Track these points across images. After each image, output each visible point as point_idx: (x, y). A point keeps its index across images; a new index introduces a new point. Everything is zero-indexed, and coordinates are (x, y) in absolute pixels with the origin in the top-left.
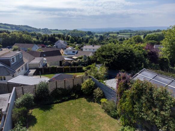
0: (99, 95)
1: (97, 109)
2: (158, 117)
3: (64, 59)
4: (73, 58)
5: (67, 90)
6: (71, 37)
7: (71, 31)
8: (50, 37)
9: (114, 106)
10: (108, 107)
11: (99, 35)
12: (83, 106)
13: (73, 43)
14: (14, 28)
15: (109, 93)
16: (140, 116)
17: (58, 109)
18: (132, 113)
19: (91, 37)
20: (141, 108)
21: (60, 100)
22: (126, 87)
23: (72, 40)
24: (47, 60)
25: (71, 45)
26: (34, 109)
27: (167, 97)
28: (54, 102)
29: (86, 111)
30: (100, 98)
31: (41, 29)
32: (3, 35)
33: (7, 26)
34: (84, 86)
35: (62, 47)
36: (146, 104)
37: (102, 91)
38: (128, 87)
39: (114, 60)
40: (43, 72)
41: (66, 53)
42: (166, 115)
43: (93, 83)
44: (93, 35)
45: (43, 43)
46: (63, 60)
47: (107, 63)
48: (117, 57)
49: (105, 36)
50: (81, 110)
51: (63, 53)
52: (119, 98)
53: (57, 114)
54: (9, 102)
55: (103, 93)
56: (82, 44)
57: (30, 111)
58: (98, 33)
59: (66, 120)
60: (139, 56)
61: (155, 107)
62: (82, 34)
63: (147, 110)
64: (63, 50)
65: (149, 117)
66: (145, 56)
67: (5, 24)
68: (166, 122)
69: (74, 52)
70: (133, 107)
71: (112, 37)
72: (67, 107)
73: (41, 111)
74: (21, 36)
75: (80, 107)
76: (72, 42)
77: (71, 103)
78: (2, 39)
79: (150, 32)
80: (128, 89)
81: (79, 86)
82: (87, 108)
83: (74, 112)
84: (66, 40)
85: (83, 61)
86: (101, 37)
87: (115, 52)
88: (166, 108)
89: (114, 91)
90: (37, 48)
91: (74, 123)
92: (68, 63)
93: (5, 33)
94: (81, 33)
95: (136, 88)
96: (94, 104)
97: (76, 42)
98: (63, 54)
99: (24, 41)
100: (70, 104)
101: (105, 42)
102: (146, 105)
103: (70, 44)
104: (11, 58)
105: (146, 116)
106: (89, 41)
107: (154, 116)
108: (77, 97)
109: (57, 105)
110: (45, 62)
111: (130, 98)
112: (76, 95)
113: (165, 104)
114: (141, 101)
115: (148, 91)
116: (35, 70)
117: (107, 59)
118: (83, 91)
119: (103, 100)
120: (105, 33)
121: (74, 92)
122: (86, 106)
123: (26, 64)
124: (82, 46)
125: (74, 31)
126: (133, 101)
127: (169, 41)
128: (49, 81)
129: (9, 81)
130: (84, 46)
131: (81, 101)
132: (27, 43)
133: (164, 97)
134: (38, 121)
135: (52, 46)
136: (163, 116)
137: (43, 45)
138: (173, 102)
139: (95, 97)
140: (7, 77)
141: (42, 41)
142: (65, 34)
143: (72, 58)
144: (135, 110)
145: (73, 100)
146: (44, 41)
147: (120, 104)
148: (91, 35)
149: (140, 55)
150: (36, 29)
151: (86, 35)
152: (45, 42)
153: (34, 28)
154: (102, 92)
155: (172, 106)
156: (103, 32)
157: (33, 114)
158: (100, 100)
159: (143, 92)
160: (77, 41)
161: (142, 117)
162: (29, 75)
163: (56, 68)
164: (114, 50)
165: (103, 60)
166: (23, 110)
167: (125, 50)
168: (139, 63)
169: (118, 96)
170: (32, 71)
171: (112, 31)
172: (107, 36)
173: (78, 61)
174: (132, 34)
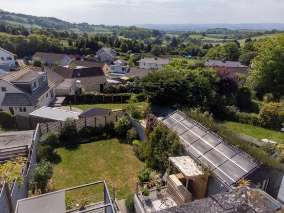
0: (132, 136)
1: (127, 151)
3: (107, 82)
4: (121, 78)
5: (98, 129)
10: (138, 149)
11: (171, 36)
12: (113, 148)
13: (126, 52)
14: (33, 21)
17: (85, 149)
19: (157, 41)
20: (158, 150)
21: (88, 140)
23: (124, 46)
24: (82, 83)
25: (122, 55)
28: (82, 141)
29: (115, 153)
31: (77, 23)
32: (18, 38)
33: (22, 18)
34: (117, 125)
35: (108, 59)
40: (75, 101)
41: (112, 71)
43: (127, 122)
44: (161, 36)
45: (78, 52)
46: (105, 84)
49: (181, 39)
50: (110, 151)
51: (107, 69)
54: (34, 139)
56: (140, 55)
57: (55, 150)
58: (171, 34)
59: (91, 160)
62: (143, 34)
64: (109, 65)
67: (19, 15)
69: (124, 69)
71: (192, 40)
72: (95, 148)
73: (67, 151)
74: (44, 40)
75: (109, 148)
76: (125, 50)
77: (101, 143)
78: (16, 44)
81: (112, 125)
82: (117, 149)
83: (101, 153)
84: (115, 47)
85: (135, 86)
86: (174, 40)
87: (161, 83)
90: (68, 61)
91: (99, 164)
92: (113, 88)
93: (21, 35)
94: (141, 32)
97: (131, 51)
98: (108, 72)
99: (50, 49)
100: (99, 144)
101: (179, 50)
103: (121, 53)
106: (153, 49)
108: (108, 138)
110: (79, 85)
112: (107, 136)
116: (65, 98)
117: (150, 93)
118: (116, 131)
119: (136, 142)
120: (182, 34)
121: (105, 131)
123: (52, 89)
124: (139, 59)
125: (131, 28)
128: (80, 117)
129: (30, 114)
130: (142, 59)
132: (54, 53)
134: (63, 160)
135: (92, 56)
137: (78, 56)
139: (129, 138)
140: (27, 108)
141: (77, 48)
143: (119, 80)
146: (80, 48)
148: (158, 36)
150: (69, 25)
151: (150, 37)
152: (81, 50)
153: (65, 22)
154: (136, 133)
156: (179, 32)
157: (58, 153)
158: (132, 141)
160: (132, 49)
162: (55, 105)
163: (93, 96)
166: (48, 148)
170: (61, 100)
171: (193, 31)
172: (185, 39)
173: (127, 85)
174: (228, 36)
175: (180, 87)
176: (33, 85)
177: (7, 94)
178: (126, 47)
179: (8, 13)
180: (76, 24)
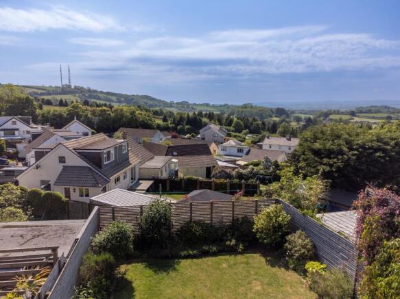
0: (300, 250)
1: (294, 289)
3: (217, 164)
4: (237, 163)
5: (217, 229)
6: (235, 119)
7: (238, 107)
8: (190, 117)
9: (346, 286)
10: (327, 286)
11: (303, 116)
12: (254, 275)
13: (240, 132)
14: (123, 99)
15: (332, 247)
17: (189, 272)
19: (282, 121)
21: (196, 252)
22: (391, 229)
23: (238, 125)
24: (179, 164)
25: (235, 136)
26: (133, 265)
28: (183, 253)
29: (264, 289)
30: (303, 259)
31: (175, 102)
32: (101, 110)
33: (110, 97)
34: (260, 222)
35: (215, 139)
37: (312, 241)
38: (396, 230)
39: (347, 163)
40: (168, 188)
41: (222, 153)
43: (284, 217)
44: (288, 116)
45: (174, 129)
46: (214, 167)
47: (327, 169)
48: (356, 154)
49: (318, 119)
50: (249, 283)
51: (215, 151)
52: (366, 262)
53: (184, 285)
54: (79, 236)
55: (314, 246)
56: (260, 136)
57: (123, 268)
58: (302, 113)
62: (263, 113)
64: (217, 145)
67: (108, 93)
69: (240, 150)
71: (336, 120)
72: (212, 271)
73: (149, 272)
74: (133, 113)
75: (247, 277)
76: (238, 130)
77: (224, 261)
78: (97, 118)
80: (397, 237)
82: (266, 280)
83: (230, 287)
84: (226, 126)
85: (262, 172)
86: (309, 120)
87: (349, 143)
89: (347, 244)
90: (161, 139)
92: (226, 173)
93: (104, 108)
94: (260, 111)
96: (287, 272)
97: (247, 130)
98: (216, 154)
99: (139, 125)
100: (219, 264)
103: (233, 134)
104: (105, 151)
106: (280, 130)
108: (240, 250)
109: (189, 261)
110: (176, 166)
112: (237, 245)
116: (152, 182)
117: (325, 160)
118: (258, 235)
119: (312, 266)
120: (319, 114)
121: (233, 235)
122: (262, 276)
123: (135, 167)
124: (261, 140)
125: (245, 106)
130: (266, 139)
131: (251, 261)
132: (142, 128)
134: (137, 295)
135: (193, 136)
137: (174, 133)
139: (291, 256)
140: (91, 190)
141: (173, 125)
142: (223, 113)
143: (235, 164)
145: (231, 255)
146: (178, 125)
147: (370, 280)
148: (284, 116)
150: (165, 104)
151: (272, 117)
152: (179, 127)
153: (160, 100)
154: (310, 244)
156: (313, 111)
158: (304, 265)
160: (249, 128)
162: (136, 191)
163: (196, 181)
164: (347, 137)
165: (316, 162)
166: (107, 260)
167: (379, 140)
169: (360, 257)
170: (146, 184)
171: (336, 109)
172: (324, 119)
173: (249, 170)
174: (392, 116)
175: (391, 151)
176: (105, 156)
177: (65, 168)
178: (241, 125)
179: (95, 91)
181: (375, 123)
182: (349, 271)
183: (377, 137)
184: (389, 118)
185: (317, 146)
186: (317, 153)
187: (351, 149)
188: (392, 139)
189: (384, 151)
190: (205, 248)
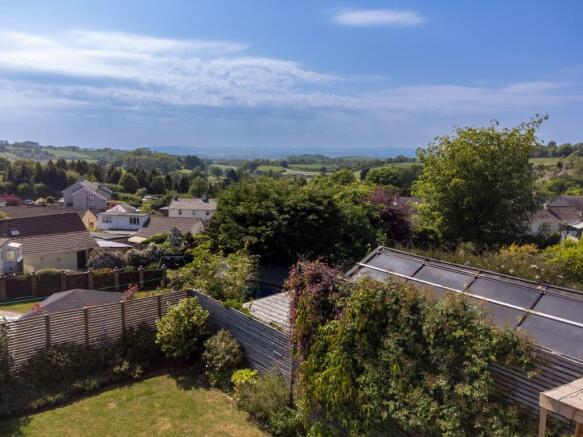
0: (223, 357)
1: (218, 413)
2: (449, 407)
3: (97, 245)
4: (130, 240)
5: (98, 351)
6: (124, 172)
7: (128, 153)
8: (43, 169)
9: (281, 392)
10: (260, 398)
11: (223, 168)
12: (160, 409)
13: (133, 192)
15: (264, 345)
16: (385, 415)
18: (351, 406)
19: (196, 175)
20: (383, 384)
22: (326, 310)
23: (128, 181)
24: (24, 250)
25: (125, 199)
27: (471, 329)
28: (34, 405)
29: (176, 427)
30: (230, 368)
31: (11, 142)
34: (165, 328)
35: (92, 204)
36: (401, 364)
37: (239, 342)
38: (330, 311)
39: (277, 230)
40: (3, 296)
41: (105, 226)
42: (476, 394)
43: (200, 315)
44: (203, 168)
45: (12, 190)
46: (91, 249)
47: (255, 240)
48: (287, 219)
49: (244, 172)
50: (153, 423)
51: (92, 223)
52: (302, 357)
55: (242, 348)
56: (165, 197)
58: (221, 164)
60: (355, 222)
61: (434, 371)
62: (166, 163)
63: (405, 390)
64: (95, 214)
65: (415, 414)
66: (374, 222)
68: (478, 425)
69: (134, 221)
70: (356, 385)
71: (266, 173)
72: (91, 420)
75: (149, 414)
76: (130, 187)
77: (111, 400)
79: (379, 163)
80: (332, 319)
81: (147, 330)
84: (108, 182)
85: (169, 250)
86: (232, 174)
87: (278, 204)
88: (475, 369)
89: (281, 337)
92: (113, 258)
94: (162, 159)
95: (363, 311)
96: (208, 393)
97: (144, 189)
98: (94, 228)
100: (104, 405)
102: (402, 370)
103: (122, 195)
105: (406, 412)
106: (192, 187)
107: (434, 407)
108: (137, 376)
109: (48, 414)
110: (17, 255)
111: (342, 352)
112: (131, 369)
113: (467, 354)
114: (384, 356)
115: (404, 313)
117: (251, 229)
118: (164, 348)
119: (241, 376)
120: (244, 164)
121: (124, 356)
122: (172, 407)
124: (167, 203)
125: (139, 152)
126: (355, 361)
127: (436, 181)
130: (173, 201)
131: (154, 389)
133: (462, 329)
135: (50, 201)
136: (463, 403)
137: (12, 198)
138: (495, 341)
139: (211, 369)
141: (9, 183)
142: (103, 162)
143: (127, 242)
144: (361, 395)
146: (20, 181)
147: (306, 379)
148: (198, 167)
149: (359, 218)
151: (180, 169)
152: (21, 187)
154: (237, 346)
155: (493, 358)
156: (238, 161)
158: (230, 376)
159: (387, 319)
160: (147, 186)
161: (389, 415)
163: (59, 276)
164: (276, 196)
165: (240, 231)
167: (312, 199)
168: (358, 245)
169: (295, 352)
172: (251, 172)
173: (149, 249)
174: (327, 167)
175: (325, 212)
178: (132, 181)
180: (8, 145)
181: (309, 176)
182: (284, 372)
183: (310, 195)
184: (324, 170)
185: (241, 209)
186: (241, 219)
187: (281, 212)
188: (325, 197)
189: (317, 212)
190: (77, 385)
